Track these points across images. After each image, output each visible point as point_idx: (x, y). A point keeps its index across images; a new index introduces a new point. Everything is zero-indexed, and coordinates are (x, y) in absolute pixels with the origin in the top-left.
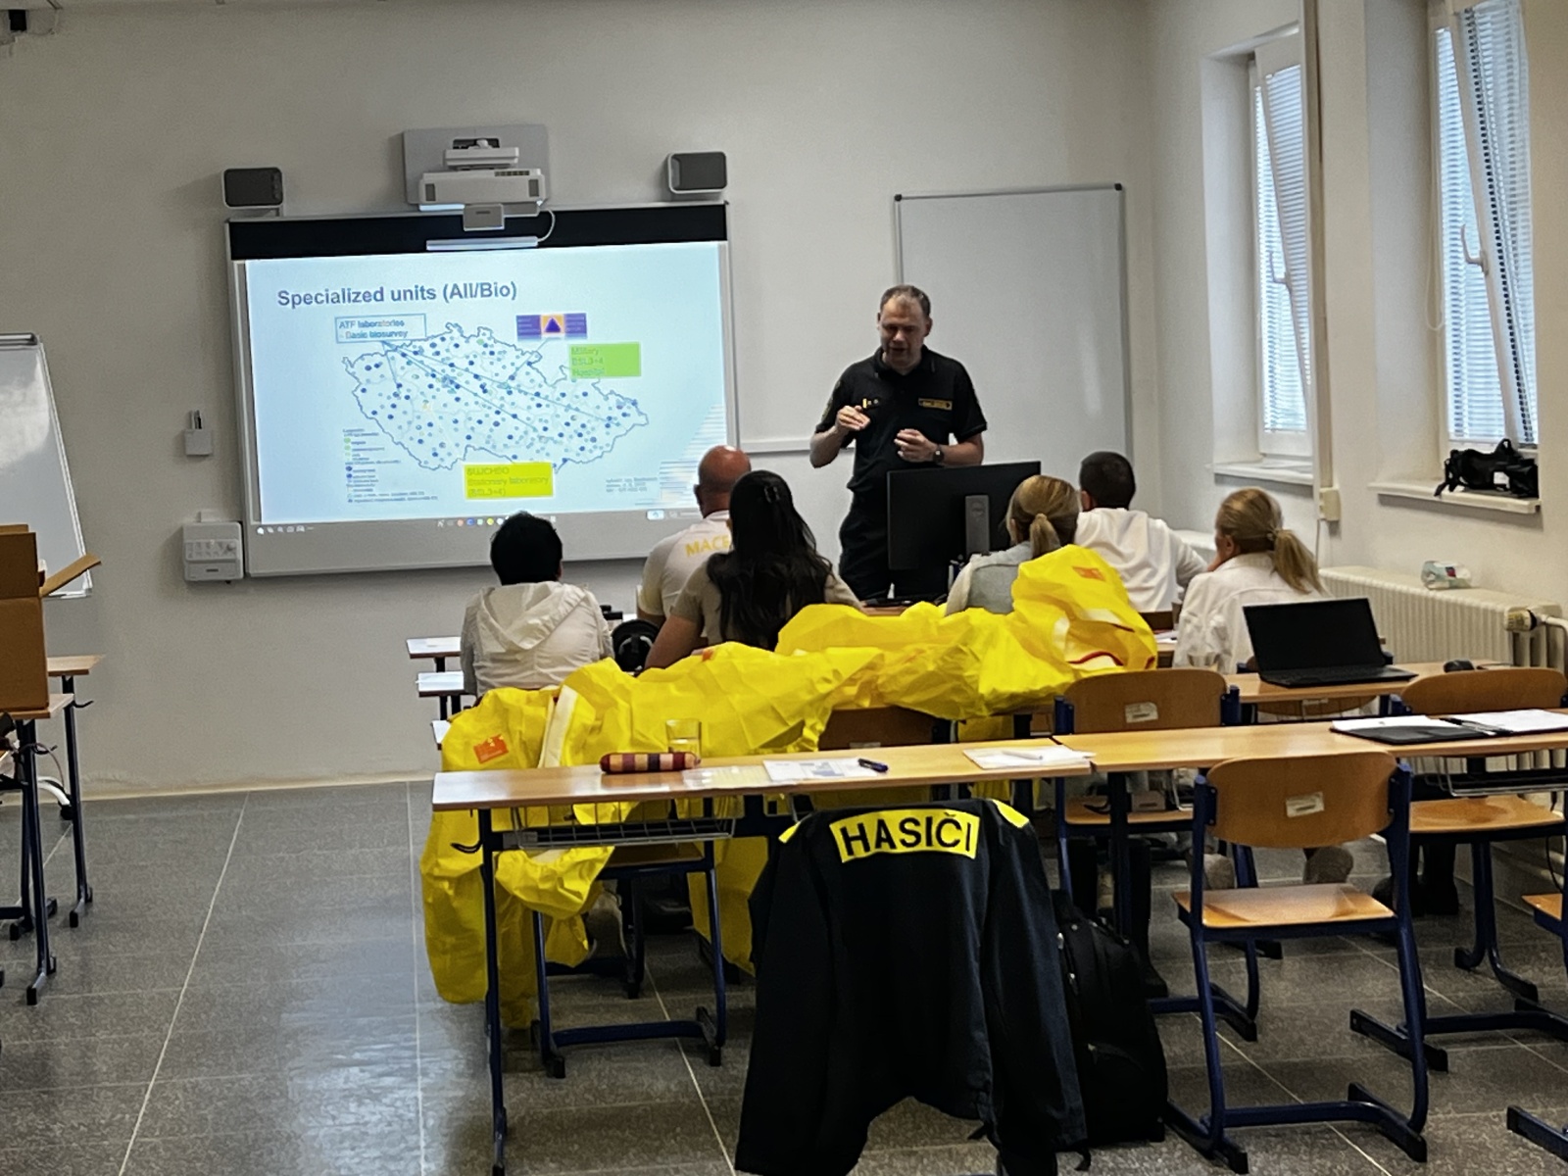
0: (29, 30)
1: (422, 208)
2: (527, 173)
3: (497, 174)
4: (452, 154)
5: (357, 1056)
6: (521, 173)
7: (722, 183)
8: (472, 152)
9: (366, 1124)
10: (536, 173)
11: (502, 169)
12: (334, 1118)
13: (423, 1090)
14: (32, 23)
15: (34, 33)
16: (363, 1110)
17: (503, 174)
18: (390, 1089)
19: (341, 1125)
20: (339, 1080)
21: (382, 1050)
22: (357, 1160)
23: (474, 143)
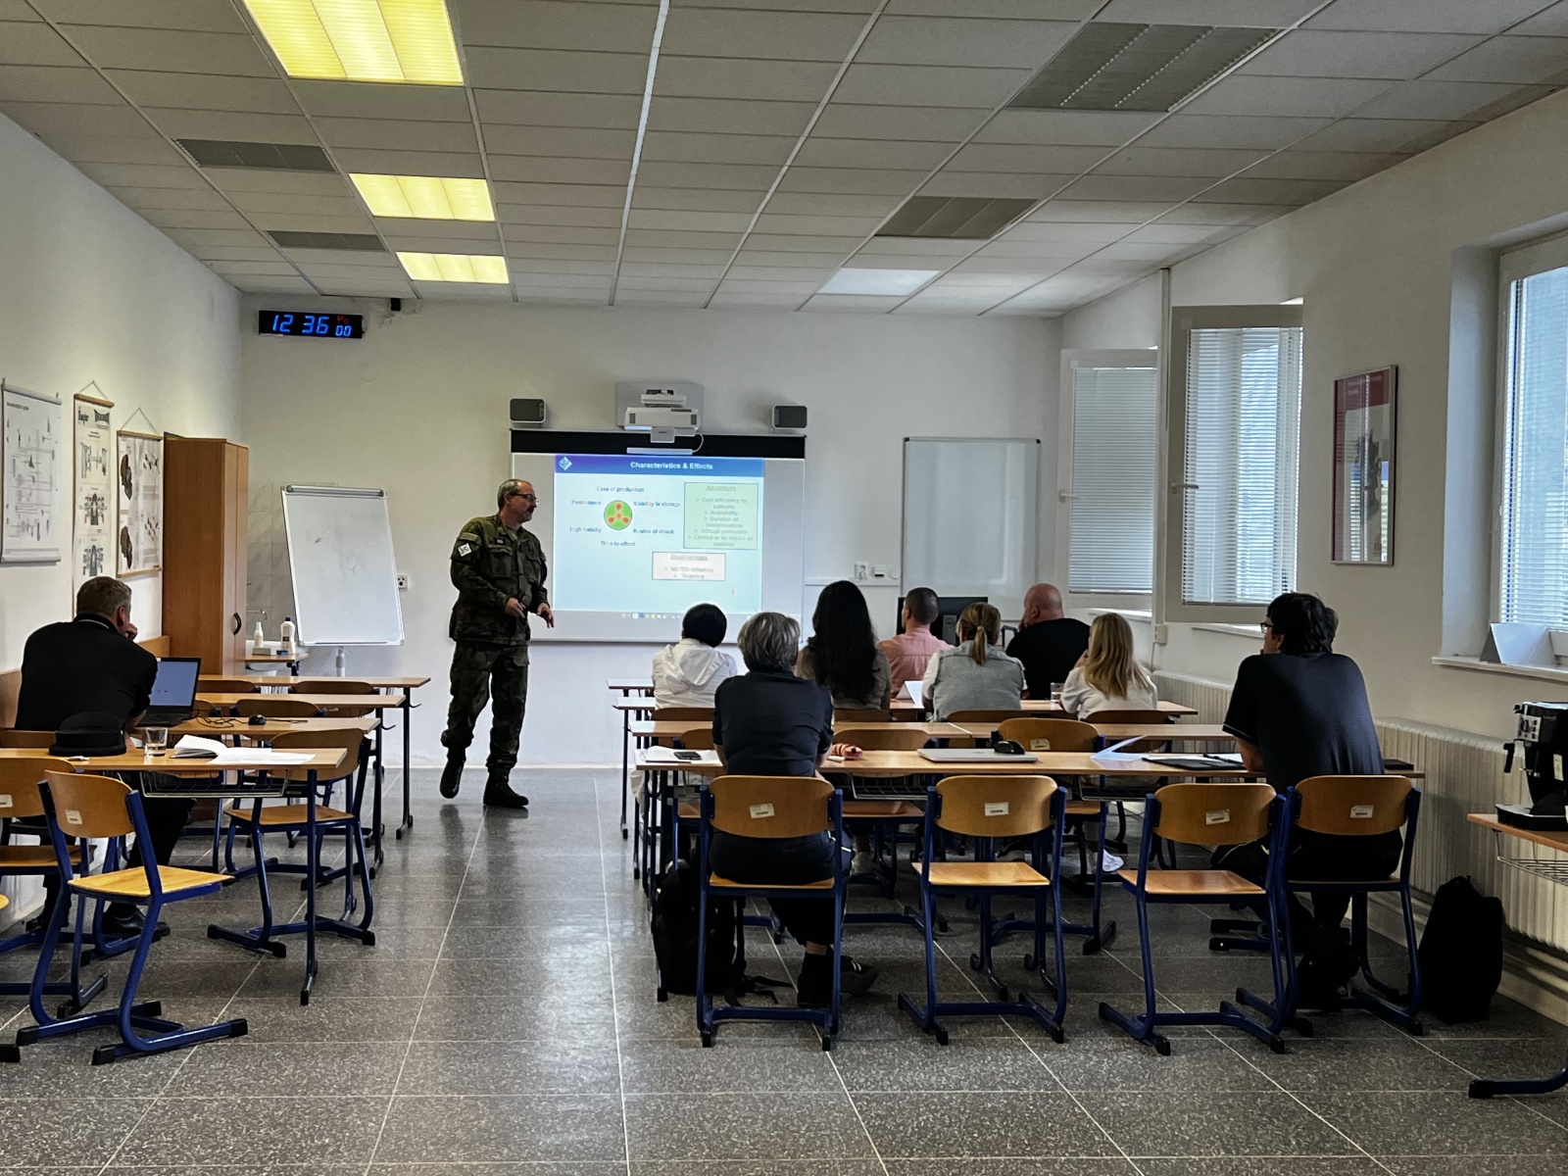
0: (402, 310)
1: (627, 428)
2: (690, 411)
3: (672, 410)
4: (644, 397)
5: (570, 920)
6: (686, 411)
7: (803, 425)
8: (657, 397)
9: (578, 958)
10: (695, 411)
11: (677, 408)
12: (558, 954)
13: (612, 941)
14: (403, 305)
15: (404, 312)
16: (576, 951)
17: (676, 411)
18: (592, 939)
19: (562, 958)
20: (561, 931)
21: (586, 918)
22: (573, 978)
23: (660, 392)
